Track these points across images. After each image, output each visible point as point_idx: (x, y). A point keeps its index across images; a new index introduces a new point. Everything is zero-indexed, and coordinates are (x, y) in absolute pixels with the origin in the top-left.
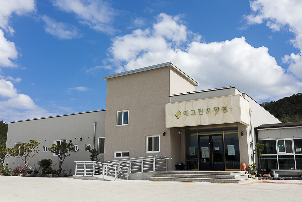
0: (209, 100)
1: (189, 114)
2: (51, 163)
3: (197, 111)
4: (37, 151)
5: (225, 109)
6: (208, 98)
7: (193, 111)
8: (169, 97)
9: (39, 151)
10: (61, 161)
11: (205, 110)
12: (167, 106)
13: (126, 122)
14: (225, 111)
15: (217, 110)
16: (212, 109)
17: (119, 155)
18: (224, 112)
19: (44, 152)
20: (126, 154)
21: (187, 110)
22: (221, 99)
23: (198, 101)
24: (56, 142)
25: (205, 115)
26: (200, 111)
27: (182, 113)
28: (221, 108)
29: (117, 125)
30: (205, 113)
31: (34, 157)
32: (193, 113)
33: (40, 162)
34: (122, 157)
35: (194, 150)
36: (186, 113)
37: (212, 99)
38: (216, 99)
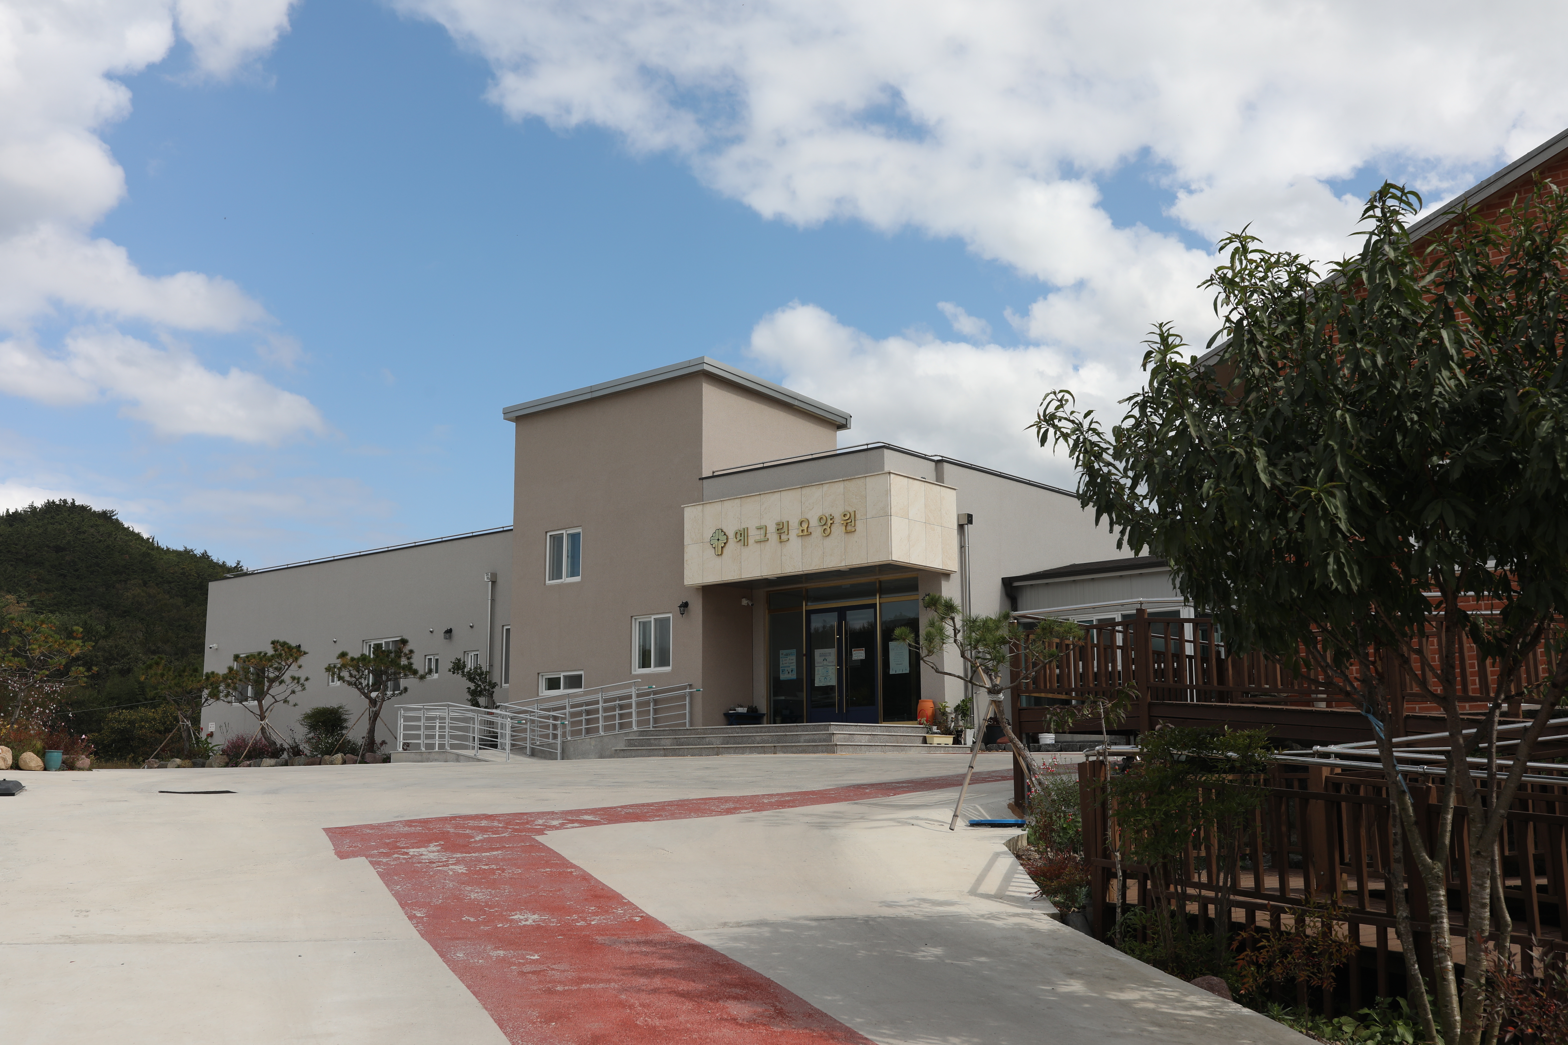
0: (806, 491)
1: (751, 541)
2: (345, 720)
3: (772, 528)
4: (302, 681)
5: (849, 522)
6: (805, 484)
7: (763, 532)
8: (700, 479)
9: (307, 679)
10: (373, 711)
11: (794, 523)
12: (691, 513)
13: (574, 573)
14: (849, 528)
15: (826, 523)
16: (814, 522)
17: (553, 684)
18: (847, 532)
19: (331, 684)
20: (575, 682)
21: (744, 526)
22: (839, 488)
23: (777, 495)
24: (370, 646)
25: (794, 542)
26: (782, 529)
27: (731, 535)
28: (838, 519)
29: (548, 582)
30: (793, 534)
31: (291, 703)
32: (762, 537)
33: (308, 717)
34: (562, 691)
35: (795, 661)
36: (742, 536)
37: (814, 488)
38: (826, 487)
